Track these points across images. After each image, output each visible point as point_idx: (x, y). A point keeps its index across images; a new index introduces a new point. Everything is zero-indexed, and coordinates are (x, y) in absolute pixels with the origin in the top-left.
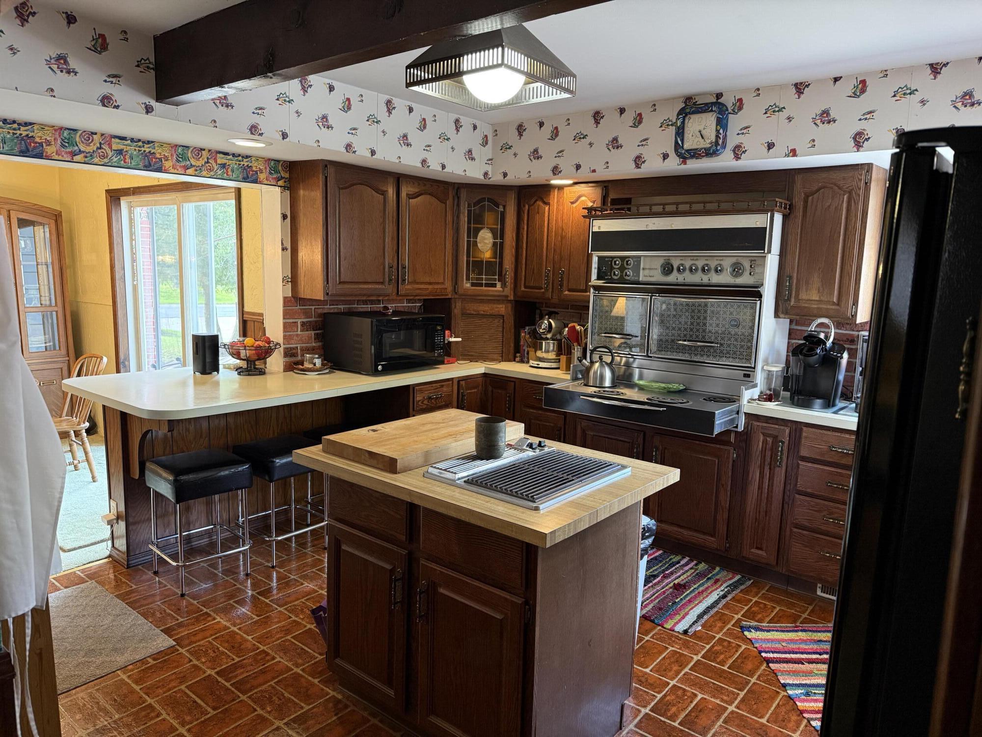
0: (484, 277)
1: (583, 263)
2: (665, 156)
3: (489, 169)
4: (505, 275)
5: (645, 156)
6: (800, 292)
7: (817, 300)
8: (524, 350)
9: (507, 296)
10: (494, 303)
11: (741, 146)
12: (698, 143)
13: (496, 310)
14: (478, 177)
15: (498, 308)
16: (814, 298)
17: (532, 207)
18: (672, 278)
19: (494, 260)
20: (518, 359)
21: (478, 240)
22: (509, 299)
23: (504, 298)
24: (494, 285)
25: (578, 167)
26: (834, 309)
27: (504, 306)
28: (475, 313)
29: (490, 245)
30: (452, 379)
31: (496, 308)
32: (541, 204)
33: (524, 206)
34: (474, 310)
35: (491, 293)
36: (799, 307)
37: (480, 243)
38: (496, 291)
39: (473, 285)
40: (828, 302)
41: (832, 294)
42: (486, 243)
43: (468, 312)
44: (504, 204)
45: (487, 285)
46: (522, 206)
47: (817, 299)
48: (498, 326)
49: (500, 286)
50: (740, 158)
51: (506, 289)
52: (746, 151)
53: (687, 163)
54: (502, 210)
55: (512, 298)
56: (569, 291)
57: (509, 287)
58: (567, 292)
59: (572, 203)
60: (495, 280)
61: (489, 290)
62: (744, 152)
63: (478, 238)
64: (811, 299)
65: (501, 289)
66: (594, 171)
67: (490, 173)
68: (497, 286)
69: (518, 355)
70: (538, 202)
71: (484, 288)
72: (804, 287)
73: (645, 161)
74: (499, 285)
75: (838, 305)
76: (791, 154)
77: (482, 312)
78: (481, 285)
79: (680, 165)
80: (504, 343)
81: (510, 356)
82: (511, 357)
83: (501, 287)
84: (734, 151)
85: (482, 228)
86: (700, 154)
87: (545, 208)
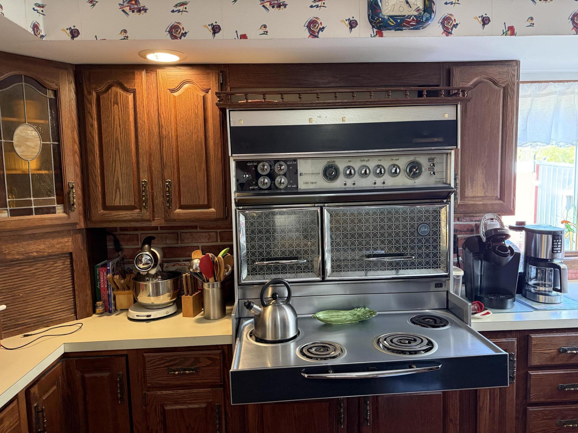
0: (32, 199)
1: (200, 171)
2: (353, 24)
3: (40, 20)
4: (69, 193)
5: (323, 21)
6: (466, 190)
7: (482, 197)
8: (109, 296)
9: (76, 224)
10: (54, 238)
11: (451, 19)
12: (401, 9)
13: (58, 246)
14: (24, 27)
15: (60, 243)
16: (479, 195)
17: (105, 95)
18: (339, 184)
19: (47, 172)
20: (99, 310)
21: (15, 141)
22: (78, 227)
23: (69, 228)
24: (52, 210)
25: (216, 29)
26: (498, 204)
27: (70, 239)
28: (21, 257)
29: (37, 150)
30: (16, 397)
31: (58, 244)
32: (119, 90)
33: (90, 93)
34: (18, 253)
35: (49, 223)
36: (465, 205)
37: (20, 146)
38: (56, 219)
39: (13, 213)
40: (491, 198)
41: (495, 189)
42: (28, 147)
43: (9, 257)
44: (55, 87)
45: (39, 211)
46: (86, 92)
47: (482, 195)
48: (63, 269)
49: (62, 211)
50: (451, 34)
51: (72, 214)
52: (457, 24)
53: (384, 35)
54: (52, 97)
55: (82, 225)
56: (181, 207)
57: (76, 211)
58: (178, 211)
59: (173, 91)
60: (52, 202)
61: (45, 219)
62: (456, 26)
63: (15, 138)
64: (477, 195)
65: (64, 215)
66: (244, 37)
67: (41, 27)
68: (57, 211)
69: (99, 303)
70: (114, 88)
71: (34, 216)
72: (470, 185)
73: (323, 28)
74: (59, 209)
75: (501, 199)
76: (509, 32)
77: (35, 254)
78: (29, 212)
79: (374, 36)
80: (77, 293)
81: (87, 309)
82: (90, 309)
83: (64, 212)
84: (443, 23)
85: (18, 124)
86: (408, 23)
87: (127, 97)
